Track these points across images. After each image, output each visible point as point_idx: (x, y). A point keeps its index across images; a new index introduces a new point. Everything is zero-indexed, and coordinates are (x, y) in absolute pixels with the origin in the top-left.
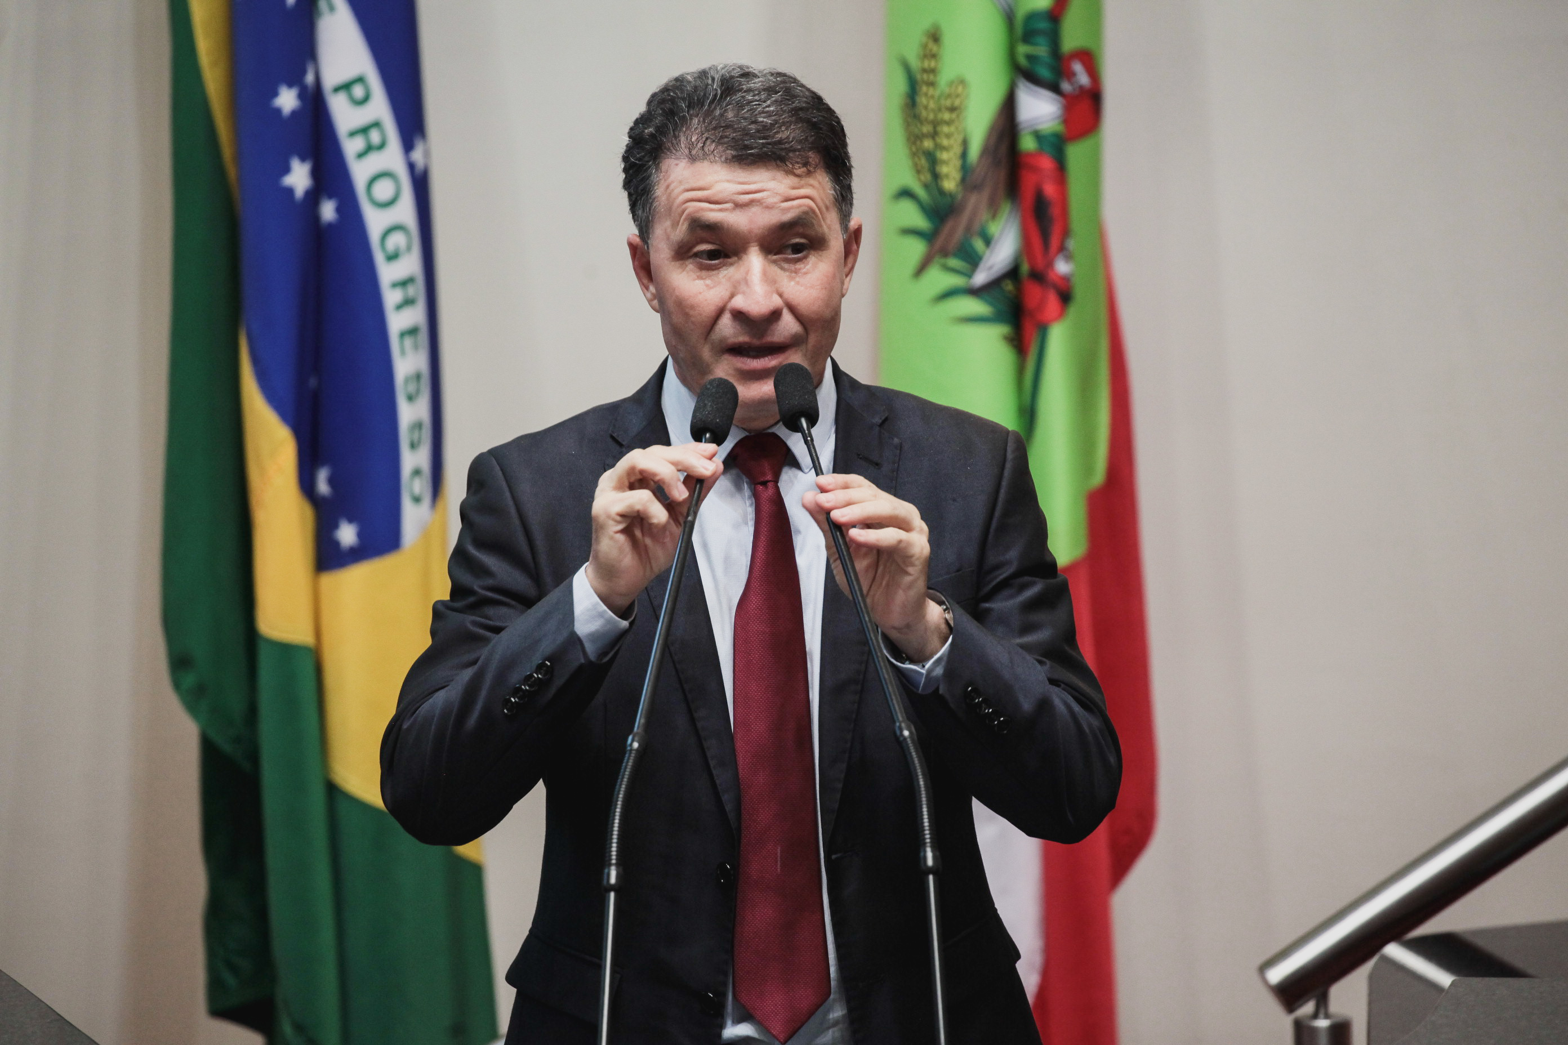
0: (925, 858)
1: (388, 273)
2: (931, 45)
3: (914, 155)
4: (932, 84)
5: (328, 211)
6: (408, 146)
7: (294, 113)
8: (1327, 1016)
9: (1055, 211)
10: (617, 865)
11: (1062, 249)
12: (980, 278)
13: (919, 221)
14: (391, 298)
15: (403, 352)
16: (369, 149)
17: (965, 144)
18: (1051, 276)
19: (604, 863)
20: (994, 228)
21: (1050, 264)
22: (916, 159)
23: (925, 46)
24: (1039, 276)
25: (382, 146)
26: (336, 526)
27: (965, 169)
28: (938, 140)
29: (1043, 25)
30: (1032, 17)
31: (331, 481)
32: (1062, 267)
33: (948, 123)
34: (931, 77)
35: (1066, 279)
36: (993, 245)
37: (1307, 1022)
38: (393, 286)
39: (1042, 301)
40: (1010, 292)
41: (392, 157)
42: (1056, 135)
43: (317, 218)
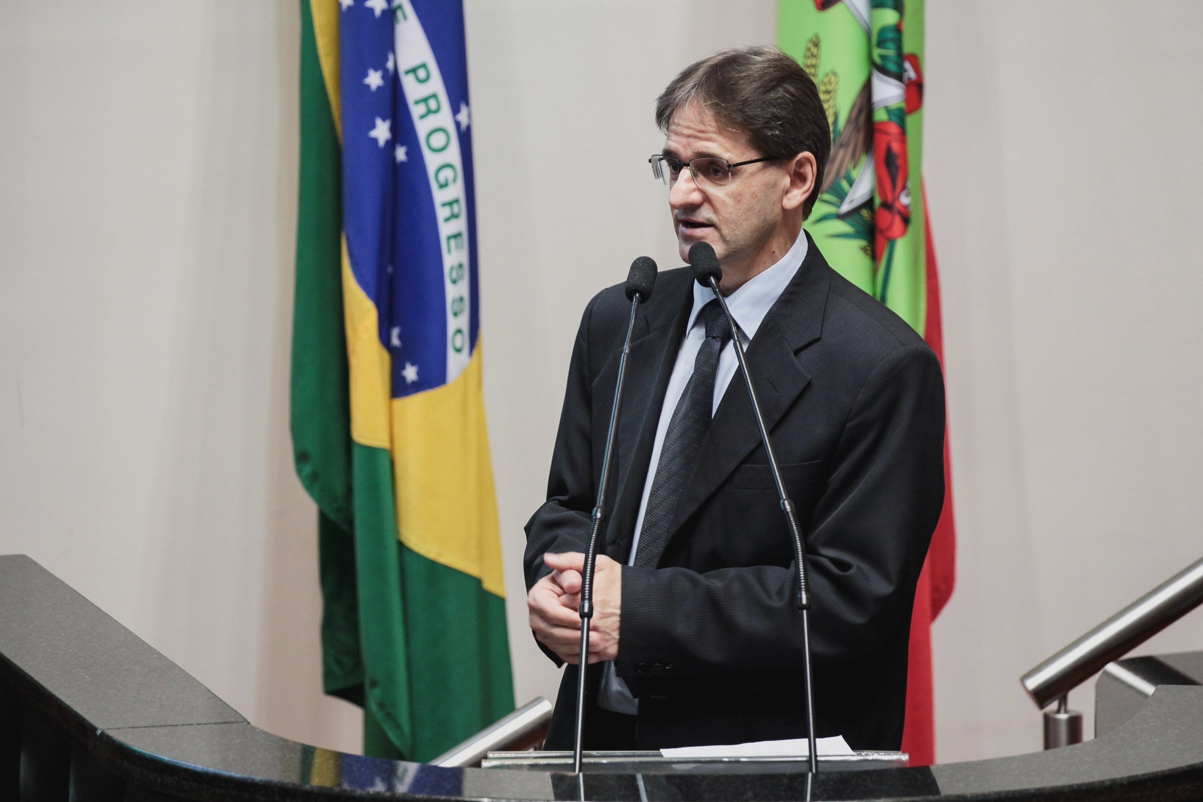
1: (439, 196)
2: (814, 50)
5: (401, 154)
6: (455, 110)
7: (379, 88)
8: (1066, 712)
9: (899, 162)
11: (904, 188)
12: (845, 208)
14: (442, 213)
15: (449, 251)
16: (429, 112)
17: (836, 116)
18: (897, 205)
20: (855, 174)
21: (897, 198)
23: (809, 49)
24: (887, 206)
25: (437, 111)
26: (404, 368)
29: (891, 35)
30: (883, 30)
31: (401, 337)
32: (904, 200)
34: (813, 70)
35: (906, 207)
36: (854, 186)
37: (1052, 715)
38: (444, 205)
39: (892, 224)
40: (866, 217)
41: (445, 118)
42: (900, 109)
43: (394, 158)
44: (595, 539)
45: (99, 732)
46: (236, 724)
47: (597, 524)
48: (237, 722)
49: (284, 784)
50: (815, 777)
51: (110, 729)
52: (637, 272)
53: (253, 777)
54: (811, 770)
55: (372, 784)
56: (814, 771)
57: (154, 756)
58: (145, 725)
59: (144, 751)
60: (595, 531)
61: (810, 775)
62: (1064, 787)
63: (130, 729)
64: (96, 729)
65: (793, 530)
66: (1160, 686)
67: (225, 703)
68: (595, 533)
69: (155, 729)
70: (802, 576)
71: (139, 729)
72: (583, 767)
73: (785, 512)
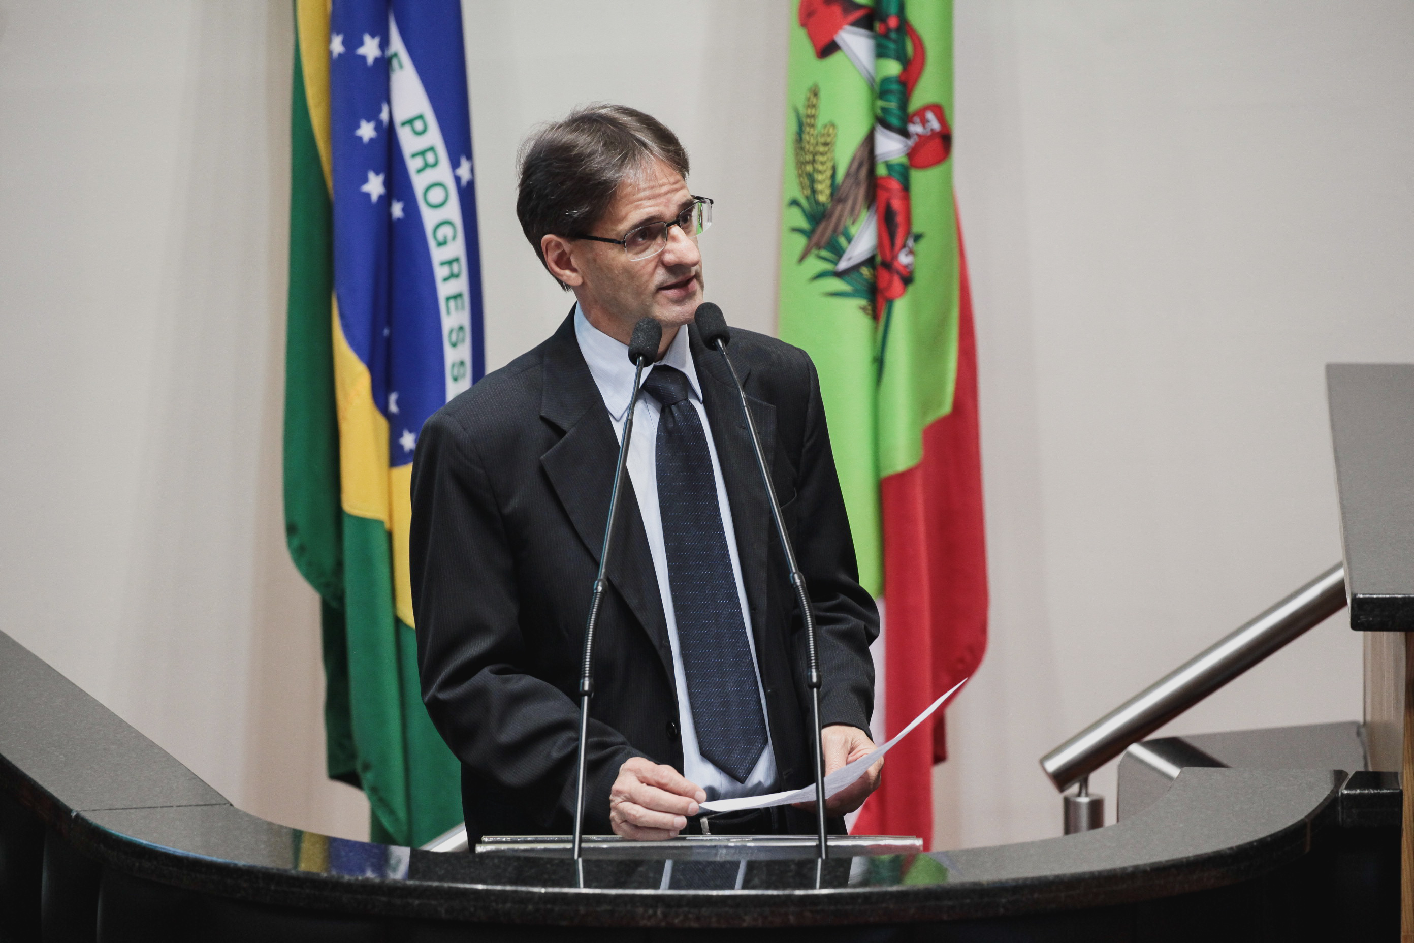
0: (811, 676)
1: (438, 255)
2: (814, 100)
3: (800, 176)
4: (812, 126)
5: (397, 210)
6: (455, 164)
7: (372, 140)
8: (1087, 795)
9: (900, 220)
10: (589, 677)
11: (902, 246)
12: (843, 265)
13: (804, 224)
14: (440, 273)
15: (448, 312)
16: (426, 165)
17: (834, 169)
18: (896, 265)
19: (580, 675)
20: (854, 230)
21: (895, 257)
22: (802, 179)
23: (808, 99)
24: (888, 265)
25: (435, 164)
26: (401, 435)
27: (834, 188)
28: (815, 165)
29: (895, 87)
30: (886, 80)
31: (399, 403)
32: (904, 259)
33: (822, 154)
34: (812, 121)
35: (906, 267)
36: (853, 242)
37: (1072, 799)
38: (443, 264)
39: (890, 283)
40: (867, 275)
41: (443, 172)
42: (902, 165)
43: (389, 215)
44: (596, 614)
45: (74, 814)
46: (218, 806)
47: (598, 599)
48: (220, 804)
49: (267, 869)
50: (823, 863)
51: (86, 811)
52: (641, 334)
53: (236, 862)
54: (821, 856)
55: (363, 871)
56: (824, 856)
57: (132, 840)
58: (122, 807)
59: (121, 835)
60: (596, 605)
61: (820, 861)
62: (1084, 873)
63: (106, 811)
64: (71, 811)
65: (803, 604)
66: (1185, 768)
67: (206, 784)
68: (595, 608)
69: (132, 811)
70: (813, 652)
71: (115, 811)
72: (582, 852)
73: (795, 586)
